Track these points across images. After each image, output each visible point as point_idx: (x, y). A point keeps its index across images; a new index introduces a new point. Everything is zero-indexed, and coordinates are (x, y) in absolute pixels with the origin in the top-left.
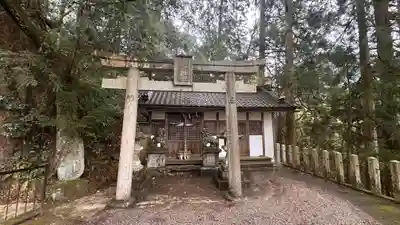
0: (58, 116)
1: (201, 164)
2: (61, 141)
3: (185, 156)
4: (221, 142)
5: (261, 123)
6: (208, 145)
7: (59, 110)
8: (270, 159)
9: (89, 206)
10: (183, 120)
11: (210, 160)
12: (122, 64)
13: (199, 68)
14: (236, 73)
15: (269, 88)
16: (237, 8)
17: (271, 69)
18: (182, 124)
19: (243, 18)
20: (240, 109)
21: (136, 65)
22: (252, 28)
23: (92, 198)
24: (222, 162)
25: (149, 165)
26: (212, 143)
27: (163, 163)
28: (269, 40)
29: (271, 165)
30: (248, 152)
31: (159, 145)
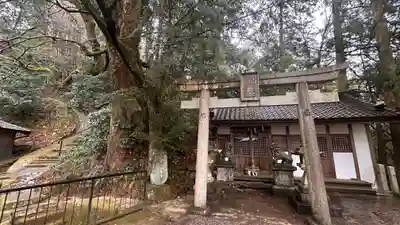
0: (150, 132)
1: (272, 182)
2: (152, 152)
3: (253, 172)
4: (296, 159)
5: (349, 137)
6: (280, 161)
7: (151, 128)
8: (370, 185)
9: (174, 208)
10: (248, 135)
11: (282, 179)
12: (196, 88)
13: (266, 82)
14: (309, 83)
15: (355, 93)
16: (300, 11)
17: (356, 69)
18: (248, 139)
19: (309, 19)
20: (317, 121)
21: (206, 87)
22: (323, 27)
23: (175, 202)
24: (298, 182)
25: (219, 178)
26: (284, 160)
27: (231, 177)
28: (349, 36)
29: (374, 193)
30: (332, 173)
31: (227, 159)
